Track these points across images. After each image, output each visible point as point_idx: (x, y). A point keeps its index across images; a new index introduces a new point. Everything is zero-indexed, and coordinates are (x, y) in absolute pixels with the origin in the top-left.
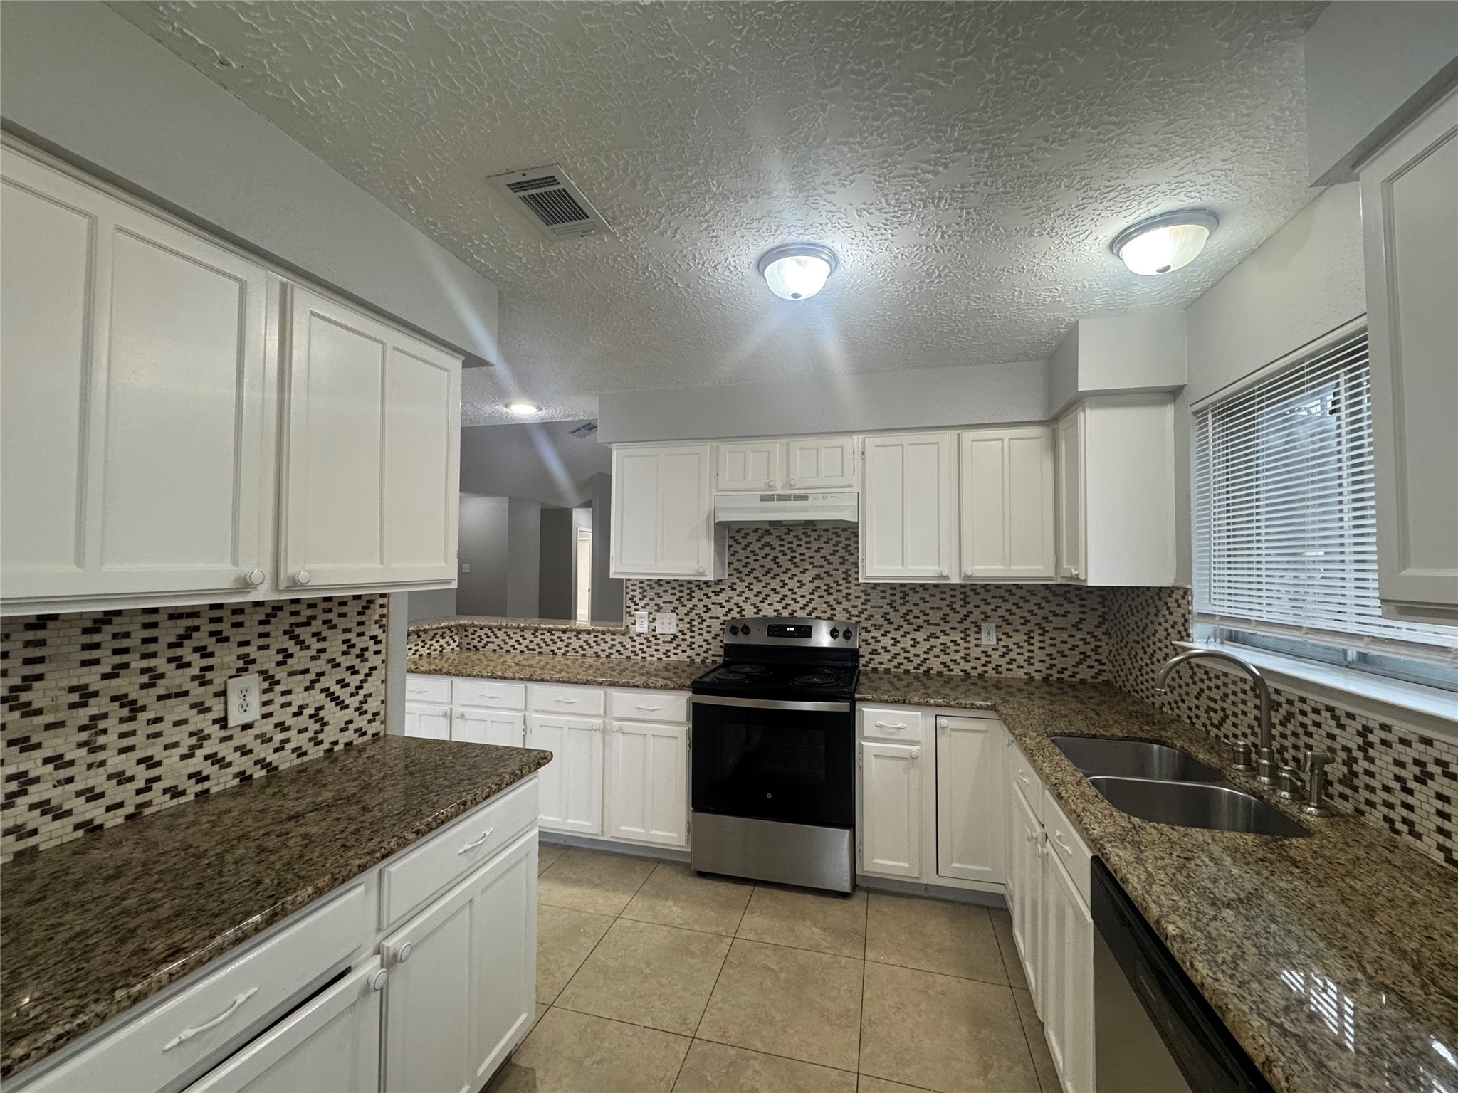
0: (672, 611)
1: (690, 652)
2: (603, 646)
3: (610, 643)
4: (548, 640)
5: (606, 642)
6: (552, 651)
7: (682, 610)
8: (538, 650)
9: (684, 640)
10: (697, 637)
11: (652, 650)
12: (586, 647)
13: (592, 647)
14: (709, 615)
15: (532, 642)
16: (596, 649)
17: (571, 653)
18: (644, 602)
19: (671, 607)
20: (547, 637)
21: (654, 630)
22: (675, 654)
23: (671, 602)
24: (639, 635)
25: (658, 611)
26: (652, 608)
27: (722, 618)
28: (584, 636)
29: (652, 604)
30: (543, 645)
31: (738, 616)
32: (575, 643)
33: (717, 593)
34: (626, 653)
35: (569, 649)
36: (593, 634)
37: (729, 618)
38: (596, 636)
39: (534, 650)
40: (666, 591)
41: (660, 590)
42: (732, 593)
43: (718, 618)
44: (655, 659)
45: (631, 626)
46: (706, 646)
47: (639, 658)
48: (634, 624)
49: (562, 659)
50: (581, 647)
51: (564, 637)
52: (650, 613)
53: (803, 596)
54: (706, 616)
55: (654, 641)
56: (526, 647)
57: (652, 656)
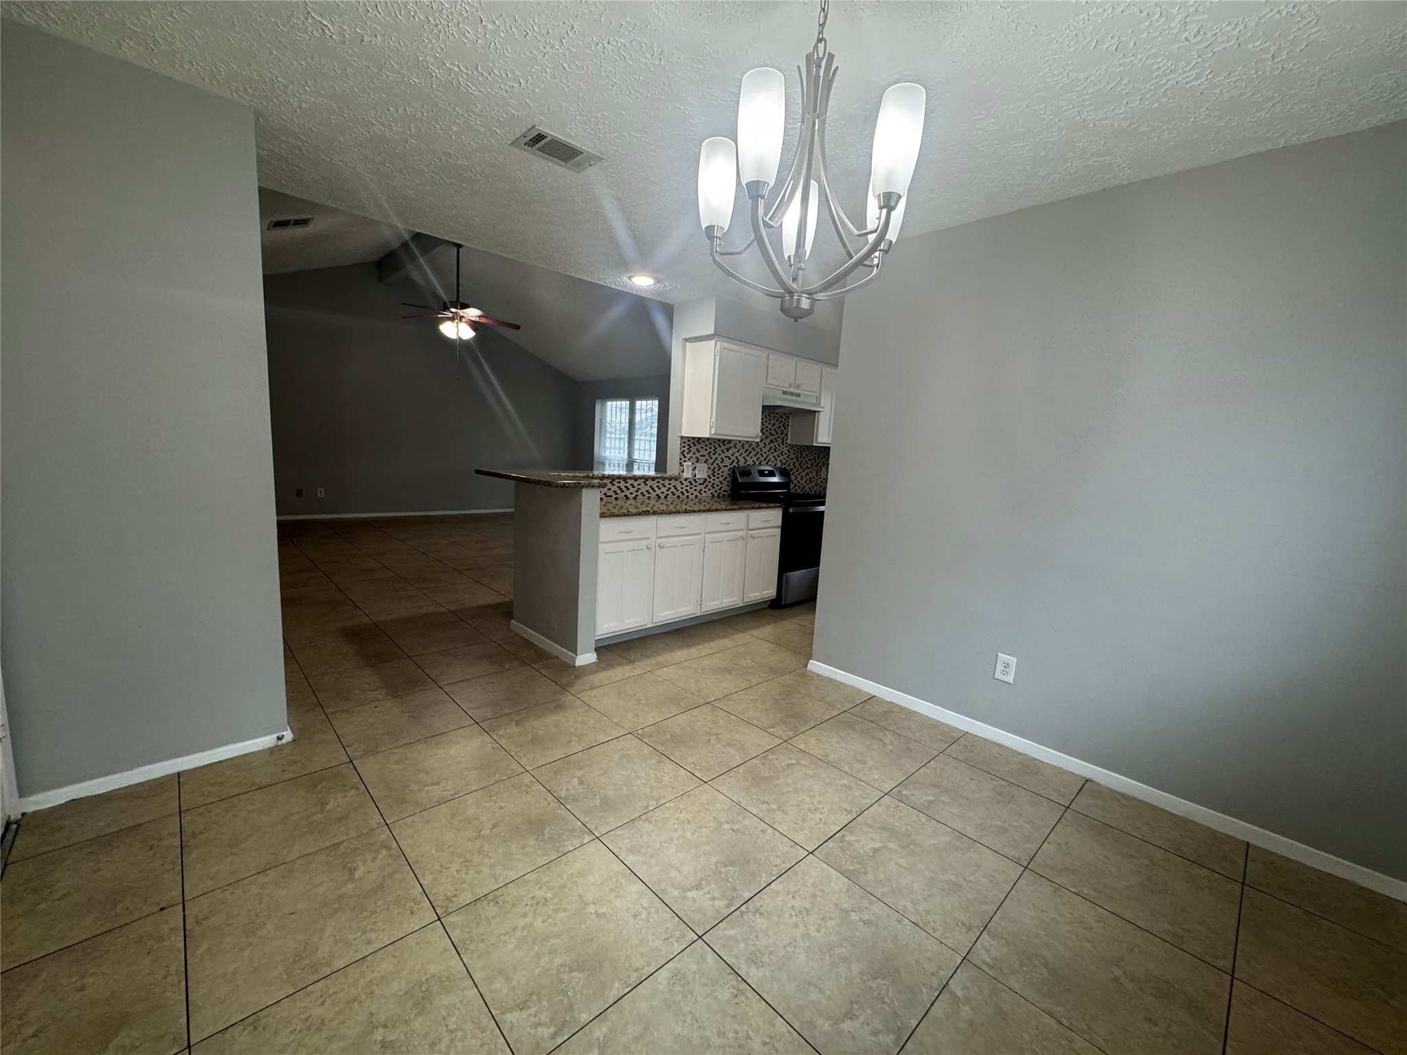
0: (705, 462)
1: (713, 491)
2: (663, 489)
3: (668, 486)
4: (622, 487)
5: (665, 486)
6: (626, 496)
7: (710, 461)
8: (614, 496)
9: (710, 482)
10: (716, 480)
11: (693, 490)
12: (651, 491)
13: (655, 491)
14: (723, 464)
15: (609, 489)
16: (658, 492)
17: (640, 496)
18: (689, 455)
19: (704, 459)
20: (622, 484)
21: (695, 476)
22: (705, 492)
23: (704, 456)
24: (686, 480)
25: (697, 462)
26: (694, 460)
27: (729, 466)
28: (650, 483)
29: (694, 456)
30: (619, 491)
31: (736, 465)
32: (644, 488)
33: (728, 450)
34: (678, 494)
35: (639, 493)
36: (656, 480)
37: (732, 466)
38: (658, 482)
39: (611, 496)
40: (702, 448)
41: (699, 447)
42: (735, 450)
43: (727, 466)
44: (694, 496)
45: (681, 473)
46: (720, 486)
47: (685, 496)
48: (683, 472)
49: (633, 502)
50: (647, 491)
51: (636, 484)
52: (693, 464)
53: (765, 453)
54: (721, 465)
55: (694, 484)
56: (605, 494)
57: (692, 494)
